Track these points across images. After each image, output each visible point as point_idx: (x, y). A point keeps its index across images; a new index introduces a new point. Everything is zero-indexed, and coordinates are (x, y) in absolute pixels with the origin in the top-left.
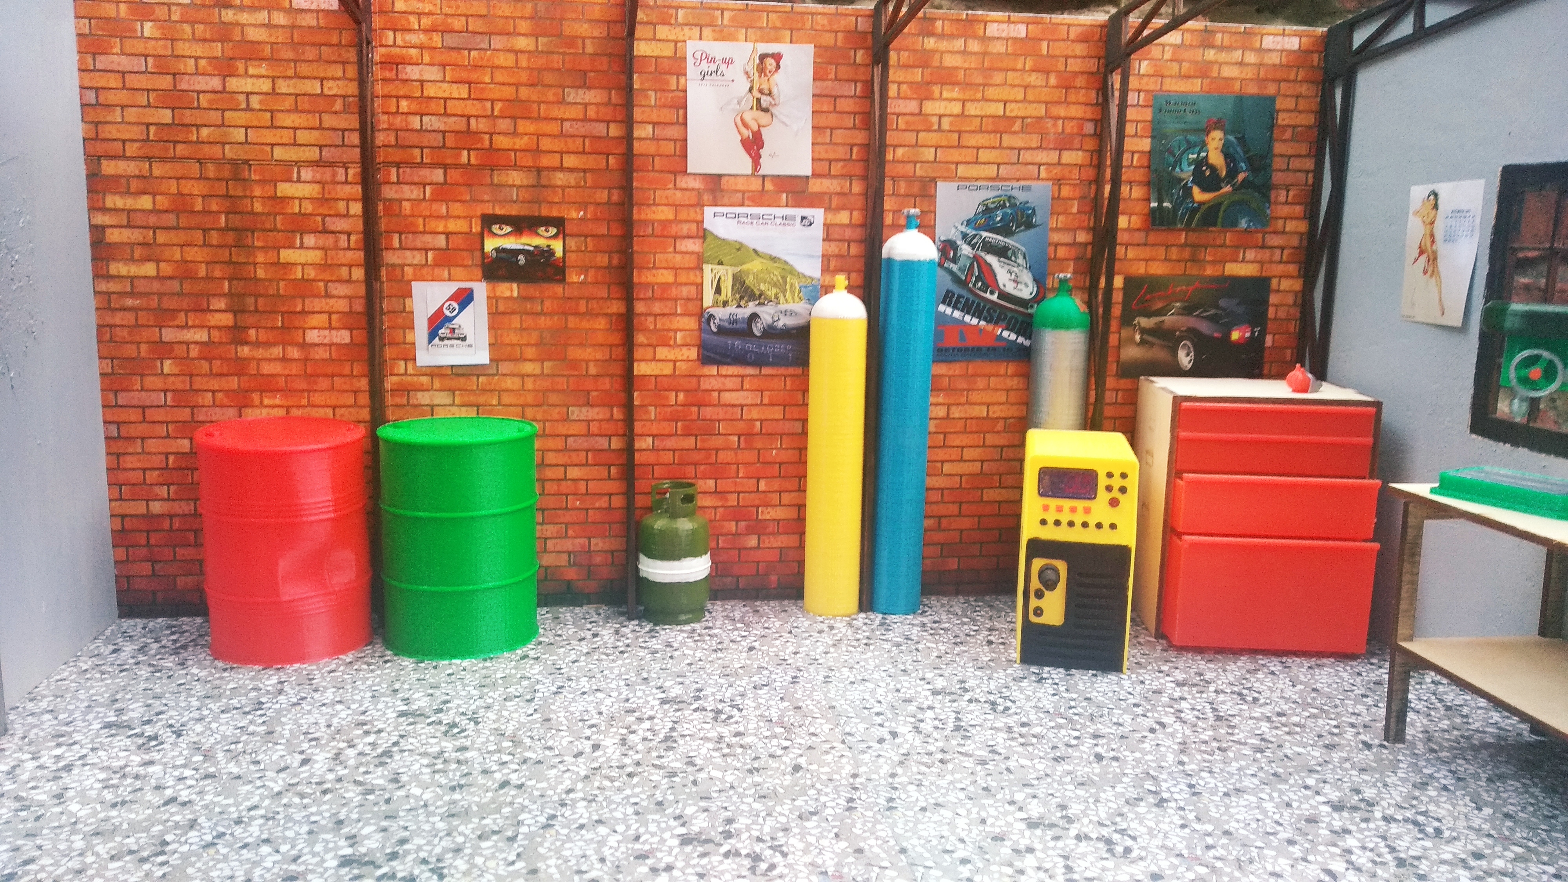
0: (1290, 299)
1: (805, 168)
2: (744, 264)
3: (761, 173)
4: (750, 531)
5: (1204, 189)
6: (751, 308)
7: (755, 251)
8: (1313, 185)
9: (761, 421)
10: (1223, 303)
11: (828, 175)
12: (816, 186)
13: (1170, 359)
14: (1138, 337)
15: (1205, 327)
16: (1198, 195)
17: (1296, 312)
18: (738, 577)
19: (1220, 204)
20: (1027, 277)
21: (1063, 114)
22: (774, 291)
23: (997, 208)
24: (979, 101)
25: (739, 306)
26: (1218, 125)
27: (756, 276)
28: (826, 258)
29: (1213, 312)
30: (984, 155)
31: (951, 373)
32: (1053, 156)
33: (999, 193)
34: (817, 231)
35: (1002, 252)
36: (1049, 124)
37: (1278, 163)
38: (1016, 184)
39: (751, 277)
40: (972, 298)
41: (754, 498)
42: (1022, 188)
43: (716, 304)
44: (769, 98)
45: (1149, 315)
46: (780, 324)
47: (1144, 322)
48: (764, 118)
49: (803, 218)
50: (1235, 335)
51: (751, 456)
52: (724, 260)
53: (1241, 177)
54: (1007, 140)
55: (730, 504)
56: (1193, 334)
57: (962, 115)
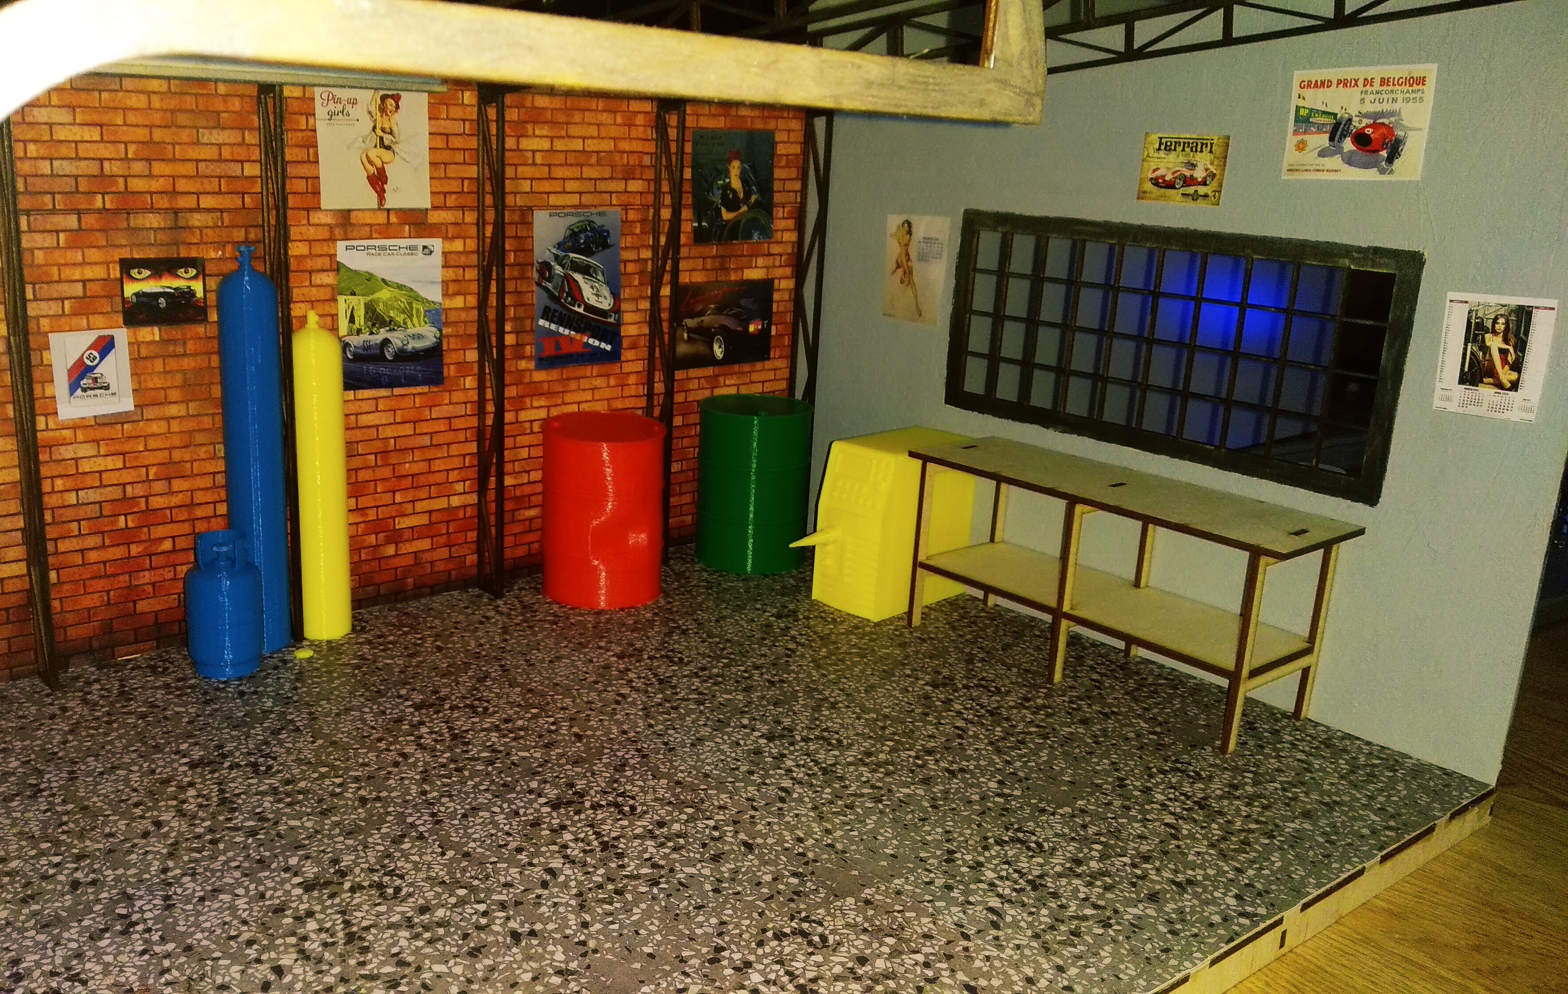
0: (786, 296)
1: (423, 201)
2: (373, 293)
3: (386, 206)
4: (389, 541)
5: (729, 210)
6: (383, 334)
7: (383, 280)
8: (801, 203)
9: (395, 438)
10: (743, 302)
11: (444, 207)
12: (435, 217)
13: (708, 351)
14: (686, 336)
15: (731, 323)
16: (726, 215)
17: (790, 306)
18: (379, 585)
19: (739, 221)
20: (605, 291)
21: (627, 149)
22: (403, 316)
23: (580, 232)
24: (563, 137)
25: (372, 333)
26: (736, 156)
27: (385, 304)
28: (445, 283)
29: (736, 310)
30: (570, 186)
31: (550, 378)
32: (619, 186)
33: (582, 218)
34: (437, 259)
35: (586, 270)
36: (617, 157)
37: (777, 186)
38: (593, 210)
39: (381, 304)
40: (564, 312)
41: (392, 511)
42: (600, 214)
43: (350, 333)
44: (390, 137)
45: (692, 317)
46: (410, 347)
47: (690, 322)
48: (386, 155)
49: (425, 247)
50: (752, 328)
51: (386, 472)
52: (357, 290)
53: (754, 198)
54: (588, 172)
55: (370, 518)
56: (724, 330)
57: (552, 150)
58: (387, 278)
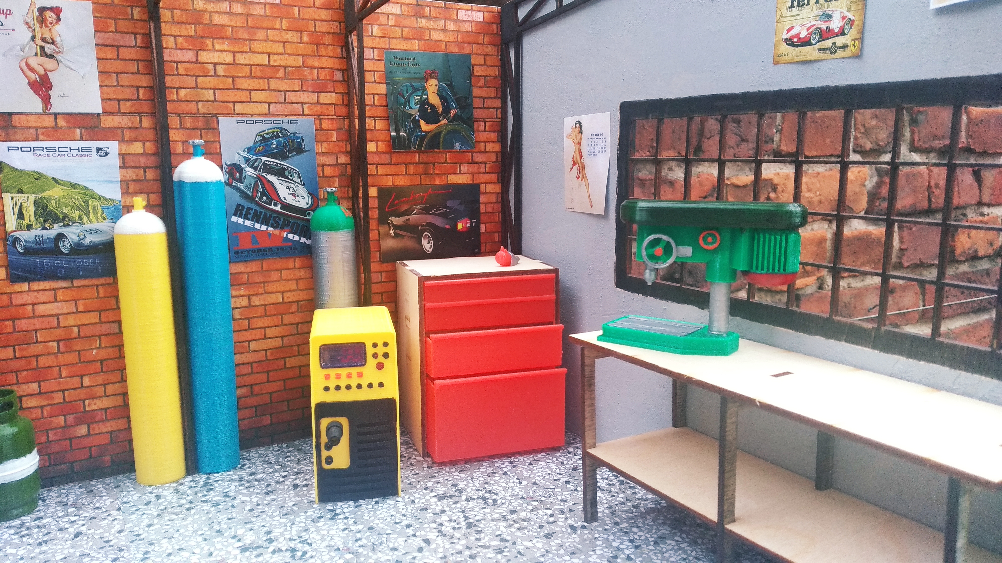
0: (494, 199)
1: (96, 107)
2: (44, 191)
3: (52, 111)
4: (79, 422)
6: (56, 229)
7: (54, 179)
8: (501, 118)
9: (78, 326)
10: (449, 203)
11: (119, 112)
12: (108, 122)
13: (417, 246)
14: (392, 232)
15: (439, 222)
16: (425, 126)
17: (498, 207)
18: (72, 463)
19: (441, 132)
20: (302, 191)
21: (316, 64)
22: (77, 213)
23: (272, 138)
24: (247, 52)
25: (44, 228)
26: (433, 75)
27: (58, 201)
28: (125, 183)
29: (443, 210)
30: (256, 96)
31: (249, 270)
32: (313, 97)
33: (273, 126)
34: (114, 160)
35: (280, 173)
36: (307, 72)
37: (477, 103)
38: (285, 119)
39: (53, 203)
40: (259, 209)
41: (81, 394)
42: (291, 122)
43: (20, 228)
44: (52, 46)
45: (398, 216)
46: (87, 241)
47: (396, 220)
48: (49, 64)
49: (99, 149)
50: (460, 226)
51: (72, 358)
52: (24, 188)
53: (453, 112)
54: (274, 84)
55: (56, 401)
56: (431, 226)
57: (234, 63)
58: (56, 177)
